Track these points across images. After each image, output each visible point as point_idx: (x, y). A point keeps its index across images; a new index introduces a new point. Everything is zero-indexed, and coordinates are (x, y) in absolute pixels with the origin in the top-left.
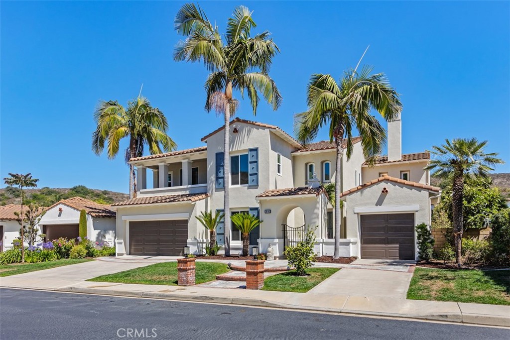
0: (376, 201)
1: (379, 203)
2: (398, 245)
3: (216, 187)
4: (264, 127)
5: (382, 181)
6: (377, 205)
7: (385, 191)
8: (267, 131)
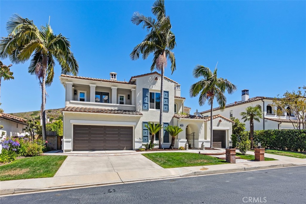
0: (217, 125)
1: (218, 126)
2: (221, 142)
3: (142, 108)
4: (172, 81)
5: (219, 117)
6: (217, 126)
7: (220, 121)
8: (173, 84)
